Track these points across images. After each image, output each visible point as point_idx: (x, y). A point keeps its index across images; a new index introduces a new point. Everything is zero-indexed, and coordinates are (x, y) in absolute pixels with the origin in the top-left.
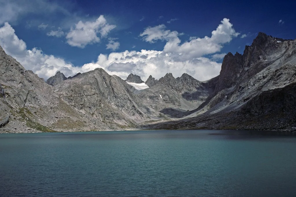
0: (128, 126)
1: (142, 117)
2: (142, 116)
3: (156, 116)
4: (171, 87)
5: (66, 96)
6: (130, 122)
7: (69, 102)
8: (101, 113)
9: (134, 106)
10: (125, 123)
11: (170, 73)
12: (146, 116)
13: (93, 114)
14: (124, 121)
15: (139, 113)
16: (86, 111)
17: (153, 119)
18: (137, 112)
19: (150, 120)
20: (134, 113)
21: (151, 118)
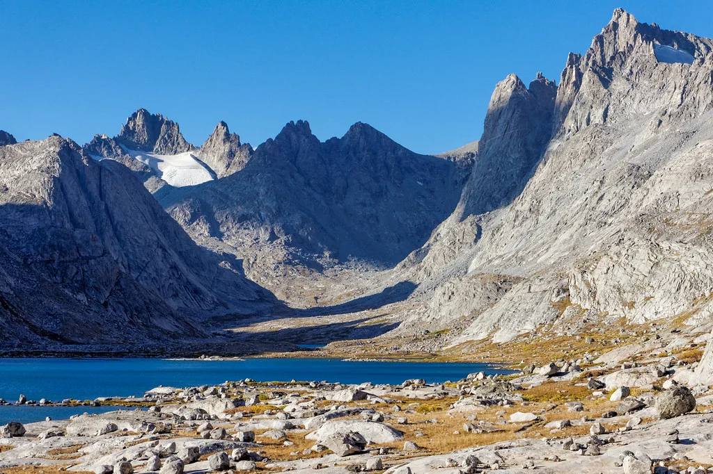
0: (184, 332)
1: (202, 304)
2: (202, 300)
3: (245, 298)
4: (301, 179)
5: (41, 262)
6: (186, 322)
7: (49, 276)
8: (121, 300)
9: (174, 267)
10: (176, 326)
11: (300, 122)
12: (212, 298)
13: (106, 304)
14: (171, 319)
15: (190, 288)
16: (91, 298)
17: (239, 311)
18: (185, 287)
19: (228, 312)
20: (176, 291)
21: (230, 306)
